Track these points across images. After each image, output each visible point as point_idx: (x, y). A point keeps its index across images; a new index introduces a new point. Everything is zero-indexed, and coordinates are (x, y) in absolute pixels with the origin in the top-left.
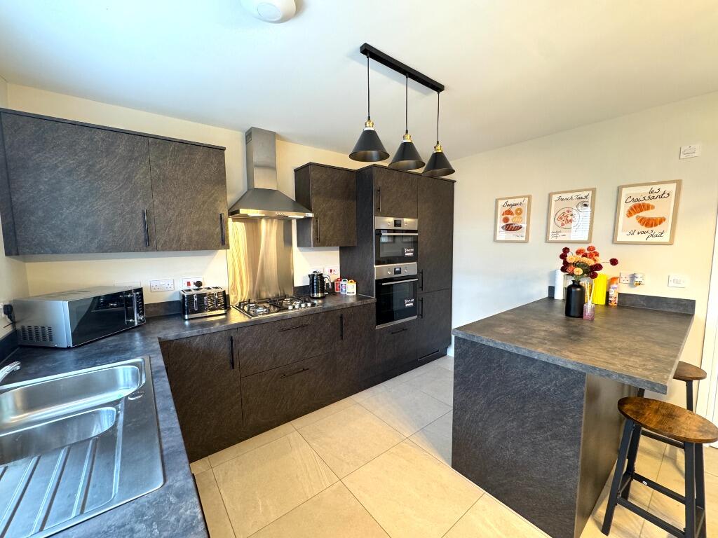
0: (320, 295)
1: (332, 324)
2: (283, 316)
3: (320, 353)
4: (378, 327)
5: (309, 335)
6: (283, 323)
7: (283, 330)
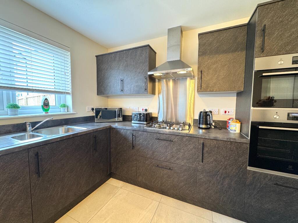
0: (204, 126)
1: (194, 148)
2: (158, 131)
3: (183, 164)
4: (249, 168)
5: (176, 148)
6: (158, 135)
7: (158, 139)
